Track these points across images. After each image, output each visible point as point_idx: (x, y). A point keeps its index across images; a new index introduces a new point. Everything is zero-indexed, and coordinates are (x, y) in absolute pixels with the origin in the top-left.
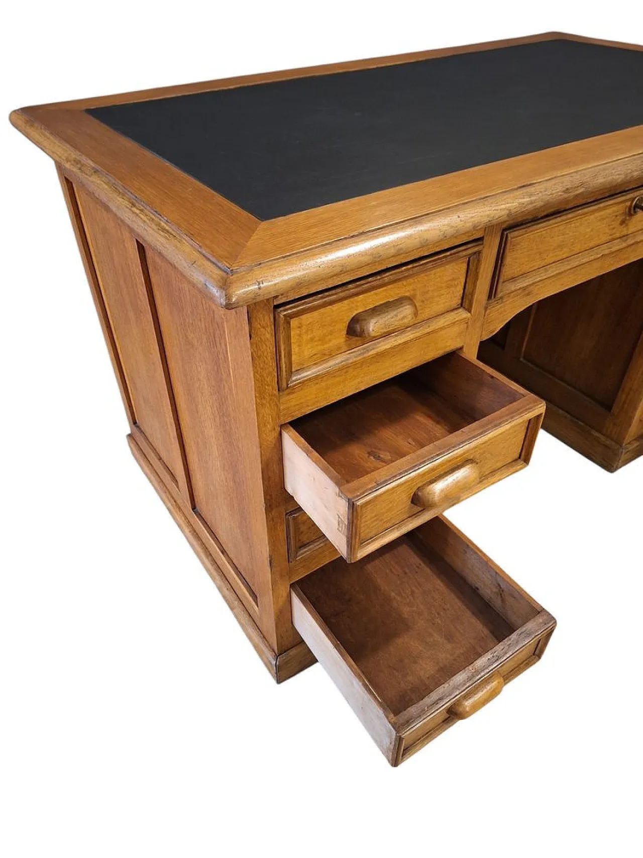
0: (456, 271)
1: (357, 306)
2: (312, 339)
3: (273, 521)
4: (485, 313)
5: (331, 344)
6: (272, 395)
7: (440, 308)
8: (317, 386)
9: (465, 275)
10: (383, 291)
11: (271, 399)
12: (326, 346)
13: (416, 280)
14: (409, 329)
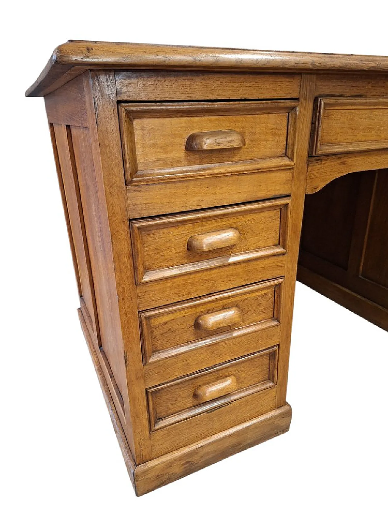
0: (278, 122)
1: (193, 126)
2: (154, 145)
3: (126, 316)
4: (307, 168)
5: (172, 155)
6: (119, 187)
7: (267, 152)
8: (162, 192)
9: (286, 128)
10: (216, 120)
11: (119, 191)
12: (168, 155)
13: (244, 119)
14: (241, 162)
